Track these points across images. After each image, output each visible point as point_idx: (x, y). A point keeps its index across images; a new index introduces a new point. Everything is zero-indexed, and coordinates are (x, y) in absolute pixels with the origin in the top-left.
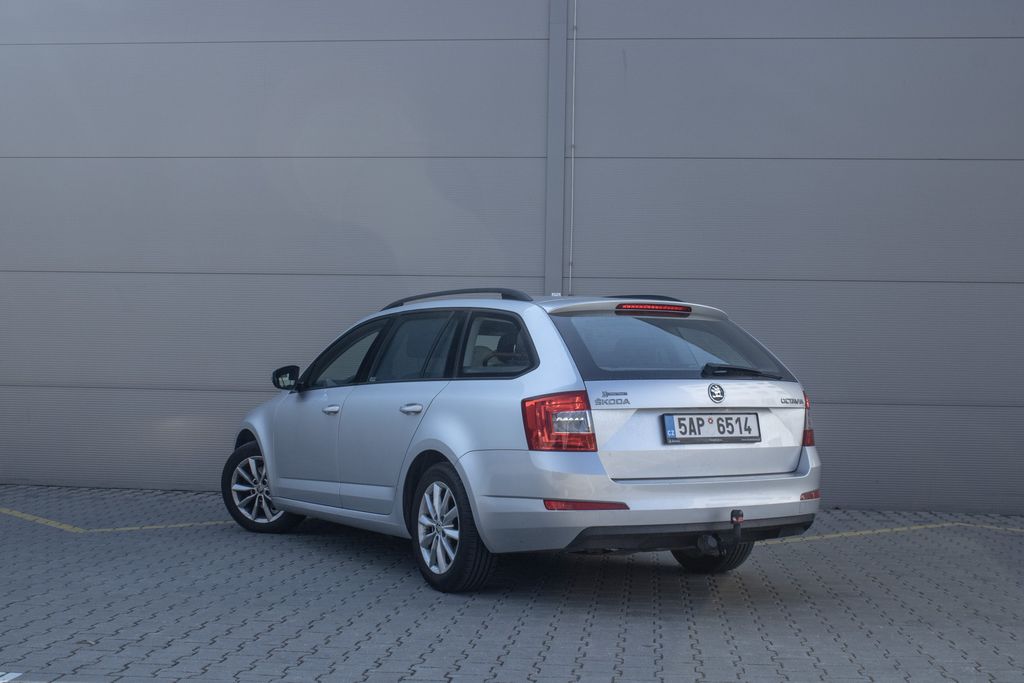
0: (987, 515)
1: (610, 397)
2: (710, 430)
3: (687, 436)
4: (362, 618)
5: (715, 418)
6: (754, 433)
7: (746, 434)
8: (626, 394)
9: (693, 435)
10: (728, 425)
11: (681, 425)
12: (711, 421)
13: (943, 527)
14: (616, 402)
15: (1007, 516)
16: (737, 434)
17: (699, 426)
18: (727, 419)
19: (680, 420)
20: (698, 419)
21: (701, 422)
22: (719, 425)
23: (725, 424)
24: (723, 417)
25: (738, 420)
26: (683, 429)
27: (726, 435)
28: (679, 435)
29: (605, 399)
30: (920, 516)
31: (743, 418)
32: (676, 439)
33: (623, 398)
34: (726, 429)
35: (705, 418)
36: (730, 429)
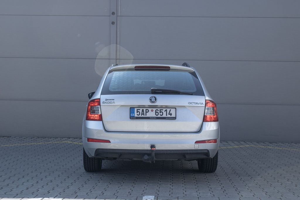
0: (264, 143)
1: (108, 101)
2: (151, 114)
3: (140, 116)
4: (28, 175)
5: (154, 109)
6: (173, 115)
7: (169, 116)
8: (114, 100)
9: (143, 116)
10: (160, 112)
11: (137, 112)
12: (152, 111)
13: (246, 146)
14: (110, 103)
15: (271, 143)
16: (164, 115)
17: (146, 112)
18: (160, 110)
19: (137, 110)
20: (146, 110)
21: (147, 111)
22: (156, 112)
23: (159, 112)
24: (159, 109)
25: (166, 110)
26: (138, 113)
27: (159, 116)
28: (136, 116)
29: (106, 101)
30: (240, 143)
31: (168, 110)
32: (134, 117)
33: (113, 101)
34: (159, 114)
35: (150, 109)
36: (161, 114)
